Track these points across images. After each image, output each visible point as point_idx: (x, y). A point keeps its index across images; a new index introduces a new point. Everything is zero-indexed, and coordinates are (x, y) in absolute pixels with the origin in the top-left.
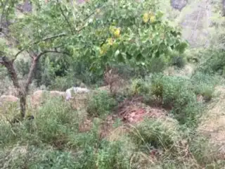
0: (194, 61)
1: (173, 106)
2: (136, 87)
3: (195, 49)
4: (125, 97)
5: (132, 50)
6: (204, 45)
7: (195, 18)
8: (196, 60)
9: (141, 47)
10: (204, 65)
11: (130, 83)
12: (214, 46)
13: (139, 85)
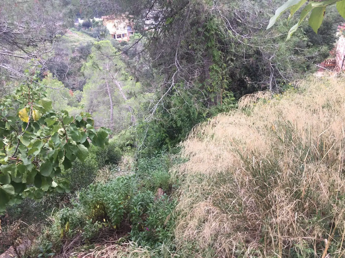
0: (129, 148)
1: (131, 223)
2: (63, 226)
3: (123, 132)
4: (49, 251)
5: (19, 174)
6: (131, 124)
7: (106, 94)
8: (132, 146)
9: (35, 163)
10: (143, 147)
11: (49, 224)
12: (144, 121)
13: (65, 220)
